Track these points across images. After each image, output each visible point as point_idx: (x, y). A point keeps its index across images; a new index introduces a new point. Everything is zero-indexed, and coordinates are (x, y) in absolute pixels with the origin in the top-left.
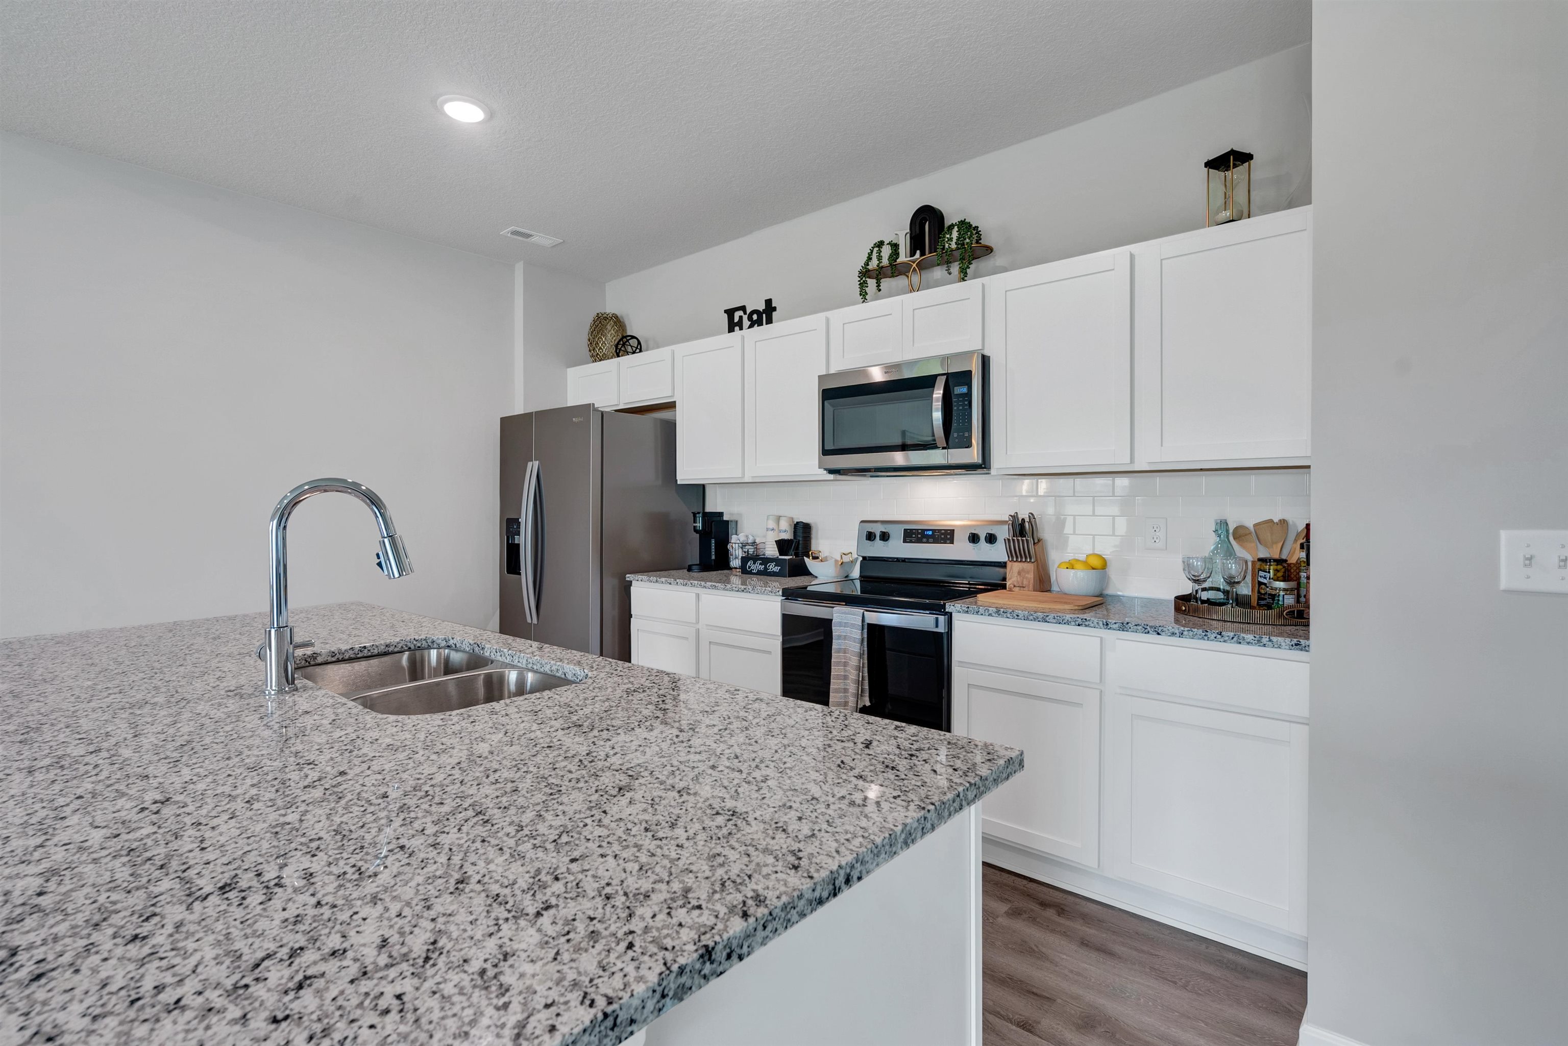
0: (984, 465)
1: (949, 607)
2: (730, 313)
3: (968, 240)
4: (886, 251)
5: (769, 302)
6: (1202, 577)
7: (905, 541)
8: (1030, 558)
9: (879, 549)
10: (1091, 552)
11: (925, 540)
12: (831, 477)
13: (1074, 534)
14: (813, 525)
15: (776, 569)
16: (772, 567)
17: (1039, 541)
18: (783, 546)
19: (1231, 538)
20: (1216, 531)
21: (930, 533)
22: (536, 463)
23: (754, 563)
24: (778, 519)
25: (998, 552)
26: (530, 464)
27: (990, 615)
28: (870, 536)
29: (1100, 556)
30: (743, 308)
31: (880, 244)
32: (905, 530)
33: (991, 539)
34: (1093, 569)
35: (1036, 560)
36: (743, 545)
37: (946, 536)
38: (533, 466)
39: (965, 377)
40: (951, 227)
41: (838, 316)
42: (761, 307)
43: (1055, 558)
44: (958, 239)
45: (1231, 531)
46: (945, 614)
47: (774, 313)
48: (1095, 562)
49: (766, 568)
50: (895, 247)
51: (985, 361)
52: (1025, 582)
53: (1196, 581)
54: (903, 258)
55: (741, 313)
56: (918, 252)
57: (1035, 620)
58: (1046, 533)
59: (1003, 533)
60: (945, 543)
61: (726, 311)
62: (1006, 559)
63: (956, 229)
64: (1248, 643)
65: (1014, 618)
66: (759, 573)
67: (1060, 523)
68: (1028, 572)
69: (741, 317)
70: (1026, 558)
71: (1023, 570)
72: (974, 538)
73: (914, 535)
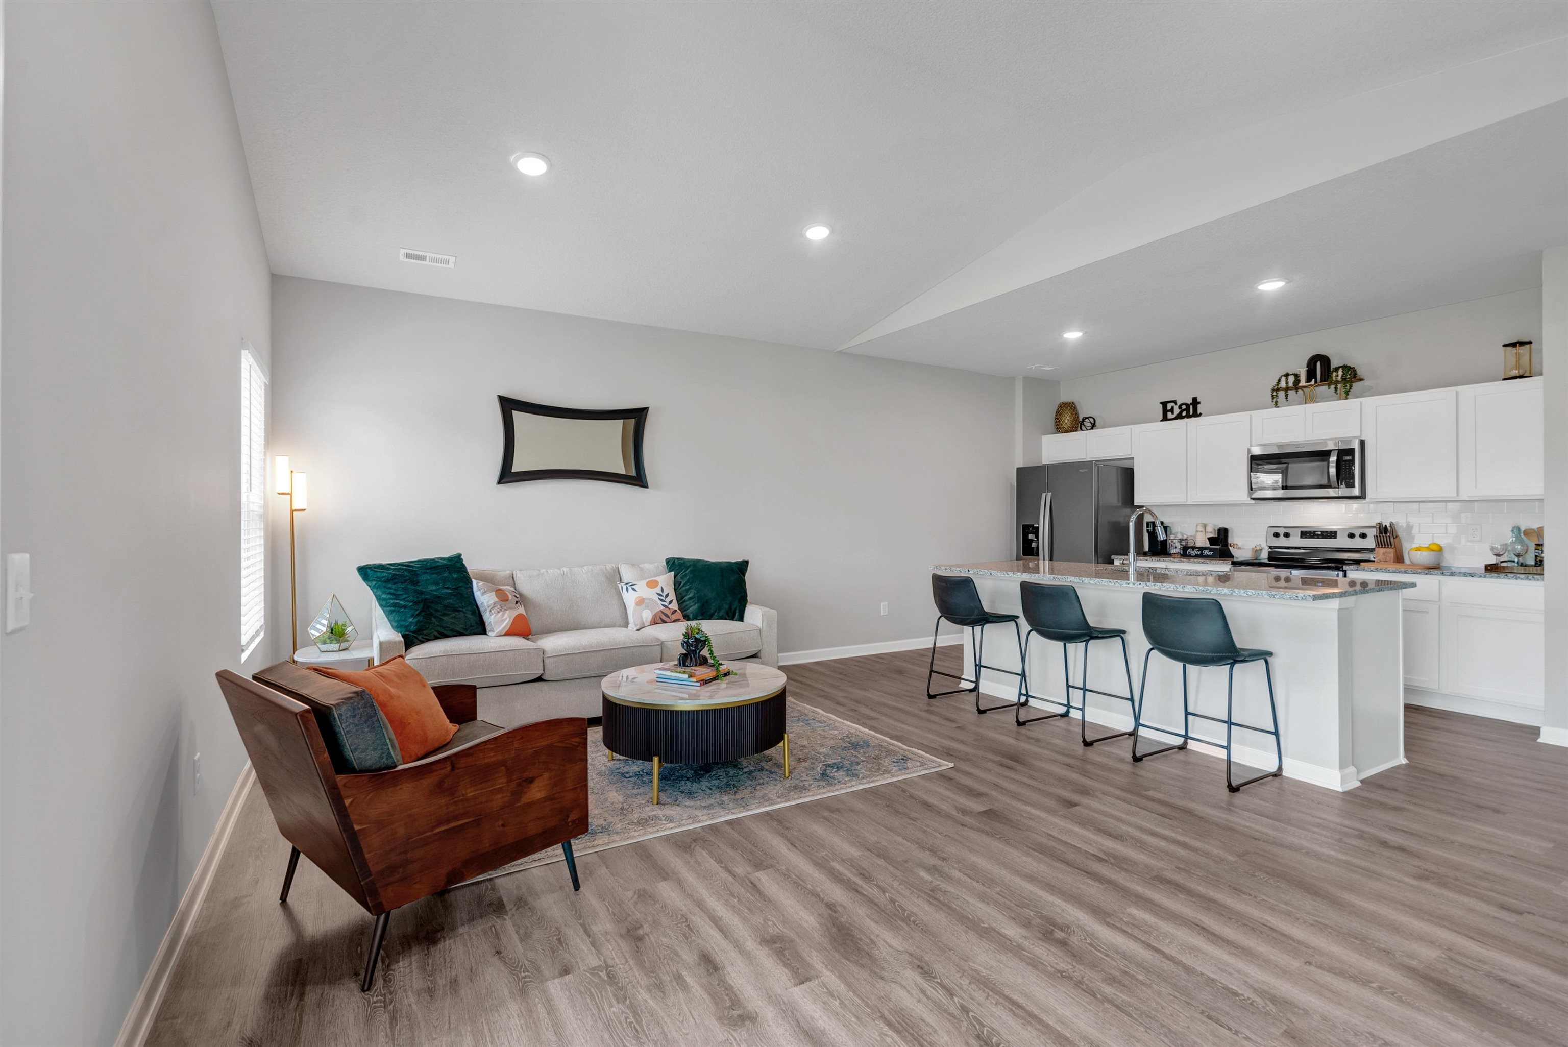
0: (1363, 496)
1: (1345, 568)
2: (1164, 404)
3: (1348, 376)
4: (1291, 379)
5: (1195, 399)
6: (1501, 553)
7: (1301, 537)
8: (1391, 546)
9: (1282, 542)
10: (1431, 542)
11: (1316, 537)
12: (1253, 502)
13: (1420, 533)
14: (1229, 529)
15: (1210, 553)
16: (1206, 552)
17: (1396, 537)
18: (1212, 540)
19: (1522, 535)
20: (1512, 531)
21: (1320, 533)
22: (1050, 494)
23: (1193, 550)
24: (1205, 526)
25: (1370, 543)
26: (1044, 495)
27: (1372, 571)
28: (1277, 535)
29: (1439, 545)
30: (1175, 402)
31: (1287, 375)
32: (1301, 532)
33: (1363, 536)
34: (1433, 551)
35: (1395, 547)
36: (1181, 540)
37: (1332, 535)
38: (1046, 497)
39: (1351, 452)
40: (1337, 369)
41: (1256, 414)
42: (1190, 401)
43: (1406, 547)
44: (1342, 376)
45: (1522, 532)
46: (1343, 571)
47: (1198, 406)
48: (1435, 548)
49: (1202, 553)
50: (1297, 376)
51: (1362, 443)
52: (1387, 559)
53: (1498, 555)
54: (1303, 383)
55: (1173, 404)
56: (1313, 380)
57: (1399, 572)
58: (1401, 533)
59: (1372, 533)
60: (1331, 538)
61: (1161, 403)
62: (1374, 547)
63: (1341, 370)
64: (1522, 579)
65: (1386, 572)
66: (1197, 556)
67: (1409, 528)
68: (1390, 553)
69: (1173, 408)
70: (1388, 545)
71: (1386, 552)
72: (1351, 536)
73: (1306, 534)
